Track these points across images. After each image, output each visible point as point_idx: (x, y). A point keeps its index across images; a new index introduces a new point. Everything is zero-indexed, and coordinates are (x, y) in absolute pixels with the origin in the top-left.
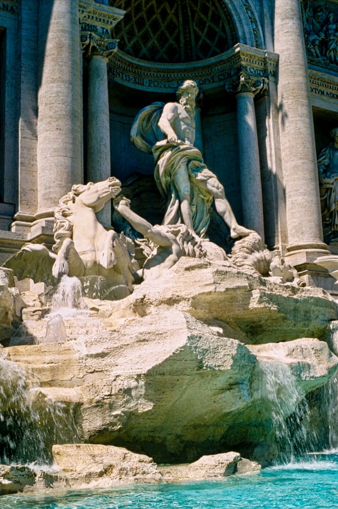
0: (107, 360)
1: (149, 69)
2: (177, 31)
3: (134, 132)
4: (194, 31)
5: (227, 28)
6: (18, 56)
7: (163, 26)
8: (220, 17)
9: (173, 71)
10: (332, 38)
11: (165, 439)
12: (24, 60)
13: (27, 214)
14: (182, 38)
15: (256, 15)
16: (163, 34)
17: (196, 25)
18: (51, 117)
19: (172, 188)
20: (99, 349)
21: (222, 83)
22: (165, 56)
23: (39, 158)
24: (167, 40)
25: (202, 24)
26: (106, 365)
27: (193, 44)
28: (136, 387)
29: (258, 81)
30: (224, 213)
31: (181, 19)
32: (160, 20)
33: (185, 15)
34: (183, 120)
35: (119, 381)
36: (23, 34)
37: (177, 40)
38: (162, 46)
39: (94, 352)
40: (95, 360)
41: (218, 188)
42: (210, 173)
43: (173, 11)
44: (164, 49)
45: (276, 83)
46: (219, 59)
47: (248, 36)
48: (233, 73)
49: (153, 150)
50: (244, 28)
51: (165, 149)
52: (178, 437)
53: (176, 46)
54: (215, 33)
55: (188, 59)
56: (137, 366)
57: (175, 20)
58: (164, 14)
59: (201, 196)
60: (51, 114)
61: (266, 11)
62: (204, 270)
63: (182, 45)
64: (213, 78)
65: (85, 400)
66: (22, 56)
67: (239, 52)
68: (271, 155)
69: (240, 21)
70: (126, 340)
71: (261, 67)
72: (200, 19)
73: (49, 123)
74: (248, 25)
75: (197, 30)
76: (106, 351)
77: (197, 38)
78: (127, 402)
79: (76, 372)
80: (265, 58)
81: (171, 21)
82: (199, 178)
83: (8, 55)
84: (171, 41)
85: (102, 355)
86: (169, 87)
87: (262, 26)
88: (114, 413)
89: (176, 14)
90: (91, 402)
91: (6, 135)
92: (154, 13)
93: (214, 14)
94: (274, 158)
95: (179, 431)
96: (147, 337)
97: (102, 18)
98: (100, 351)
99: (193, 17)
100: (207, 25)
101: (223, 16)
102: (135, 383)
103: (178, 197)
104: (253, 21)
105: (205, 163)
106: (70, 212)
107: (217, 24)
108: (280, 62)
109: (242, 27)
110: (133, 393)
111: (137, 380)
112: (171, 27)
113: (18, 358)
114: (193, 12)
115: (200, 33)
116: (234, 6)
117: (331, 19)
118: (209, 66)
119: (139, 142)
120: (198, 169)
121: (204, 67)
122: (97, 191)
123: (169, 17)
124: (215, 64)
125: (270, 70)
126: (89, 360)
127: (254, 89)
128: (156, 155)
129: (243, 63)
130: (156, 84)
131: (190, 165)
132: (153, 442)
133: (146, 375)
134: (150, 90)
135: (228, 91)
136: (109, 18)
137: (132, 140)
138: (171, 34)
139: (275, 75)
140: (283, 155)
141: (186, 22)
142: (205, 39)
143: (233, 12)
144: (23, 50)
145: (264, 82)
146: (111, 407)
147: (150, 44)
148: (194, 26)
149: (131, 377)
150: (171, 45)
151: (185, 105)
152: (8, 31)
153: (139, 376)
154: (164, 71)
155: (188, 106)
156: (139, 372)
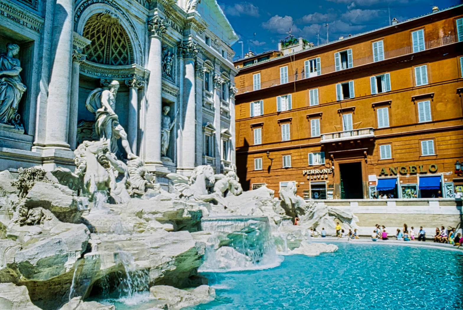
0: (159, 249)
1: (89, 65)
2: (103, 47)
3: (88, 102)
4: (112, 49)
5: (129, 53)
6: (41, 58)
7: (97, 44)
8: (125, 47)
9: (100, 68)
10: (169, 63)
11: (172, 278)
12: (44, 60)
13: (41, 143)
14: (105, 52)
15: (143, 49)
16: (96, 48)
17: (113, 47)
18: (58, 94)
19: (103, 132)
20: (156, 245)
21: (123, 79)
22: (96, 59)
23: (48, 113)
24: (98, 51)
25: (116, 47)
26: (158, 251)
27: (110, 56)
28: (171, 261)
29: (141, 82)
30: (126, 147)
31: (106, 43)
32: (96, 41)
33: (109, 41)
34: (112, 100)
35: (164, 258)
36: (44, 46)
37: (103, 52)
38: (95, 53)
39: (154, 246)
40: (154, 249)
41: (125, 135)
42: (121, 128)
43: (103, 38)
44: (96, 55)
45: (148, 84)
46: (123, 68)
47: (138, 60)
48: (129, 76)
49: (96, 112)
50: (137, 55)
51: (102, 113)
52: (177, 277)
53: (101, 55)
54: (122, 54)
55: (107, 63)
56: (173, 253)
57: (103, 42)
58: (99, 38)
59: (115, 137)
60: (58, 93)
61: (147, 48)
62: (169, 201)
63: (105, 55)
64: (119, 75)
65: (152, 266)
66: (43, 58)
67: (135, 68)
68: (142, 118)
69: (136, 52)
70: (167, 242)
71: (142, 75)
72: (116, 45)
73: (57, 98)
74: (139, 54)
75: (113, 50)
76: (159, 246)
77: (113, 53)
78: (168, 267)
79: (146, 254)
80: (145, 72)
81: (101, 43)
82: (116, 129)
83: (34, 55)
84: (100, 52)
85: (157, 248)
86: (97, 75)
87: (144, 55)
88: (162, 271)
89: (105, 40)
90: (154, 267)
91: (31, 99)
92: (94, 36)
93: (123, 45)
94: (143, 119)
95: (177, 274)
96: (176, 242)
97: (80, 43)
98: (156, 246)
99: (112, 43)
100: (119, 48)
101: (128, 47)
102: (171, 260)
103: (106, 137)
104: (141, 52)
105: (119, 122)
106: (84, 155)
107: (124, 49)
108: (151, 75)
109: (136, 54)
110: (170, 263)
111: (172, 258)
112: (101, 45)
113: (124, 249)
114: (113, 41)
115: (114, 51)
116: (134, 44)
117: (169, 54)
118: (118, 70)
119: (89, 107)
120: (116, 125)
121: (115, 69)
122: (97, 146)
123: (101, 40)
124: (121, 70)
125: (146, 78)
126: (151, 249)
127: (138, 86)
128: (97, 115)
129: (135, 73)
130: (91, 72)
131: (113, 122)
132: (168, 279)
133: (176, 257)
134: (88, 75)
135: (126, 84)
136: (83, 43)
137: (86, 105)
138: (100, 48)
139: (148, 80)
140: (147, 119)
141: (109, 44)
142: (117, 55)
143: (133, 47)
144: (44, 55)
145: (143, 83)
146: (162, 269)
147: (89, 51)
148: (112, 47)
149: (170, 257)
150: (99, 54)
151: (113, 92)
152: (35, 42)
153: (173, 257)
154: (95, 67)
155: (114, 93)
156: (173, 255)
